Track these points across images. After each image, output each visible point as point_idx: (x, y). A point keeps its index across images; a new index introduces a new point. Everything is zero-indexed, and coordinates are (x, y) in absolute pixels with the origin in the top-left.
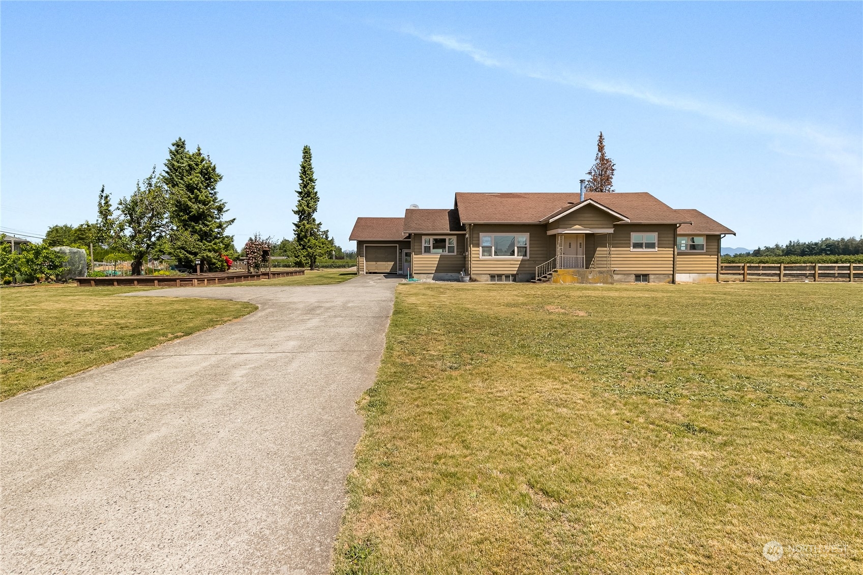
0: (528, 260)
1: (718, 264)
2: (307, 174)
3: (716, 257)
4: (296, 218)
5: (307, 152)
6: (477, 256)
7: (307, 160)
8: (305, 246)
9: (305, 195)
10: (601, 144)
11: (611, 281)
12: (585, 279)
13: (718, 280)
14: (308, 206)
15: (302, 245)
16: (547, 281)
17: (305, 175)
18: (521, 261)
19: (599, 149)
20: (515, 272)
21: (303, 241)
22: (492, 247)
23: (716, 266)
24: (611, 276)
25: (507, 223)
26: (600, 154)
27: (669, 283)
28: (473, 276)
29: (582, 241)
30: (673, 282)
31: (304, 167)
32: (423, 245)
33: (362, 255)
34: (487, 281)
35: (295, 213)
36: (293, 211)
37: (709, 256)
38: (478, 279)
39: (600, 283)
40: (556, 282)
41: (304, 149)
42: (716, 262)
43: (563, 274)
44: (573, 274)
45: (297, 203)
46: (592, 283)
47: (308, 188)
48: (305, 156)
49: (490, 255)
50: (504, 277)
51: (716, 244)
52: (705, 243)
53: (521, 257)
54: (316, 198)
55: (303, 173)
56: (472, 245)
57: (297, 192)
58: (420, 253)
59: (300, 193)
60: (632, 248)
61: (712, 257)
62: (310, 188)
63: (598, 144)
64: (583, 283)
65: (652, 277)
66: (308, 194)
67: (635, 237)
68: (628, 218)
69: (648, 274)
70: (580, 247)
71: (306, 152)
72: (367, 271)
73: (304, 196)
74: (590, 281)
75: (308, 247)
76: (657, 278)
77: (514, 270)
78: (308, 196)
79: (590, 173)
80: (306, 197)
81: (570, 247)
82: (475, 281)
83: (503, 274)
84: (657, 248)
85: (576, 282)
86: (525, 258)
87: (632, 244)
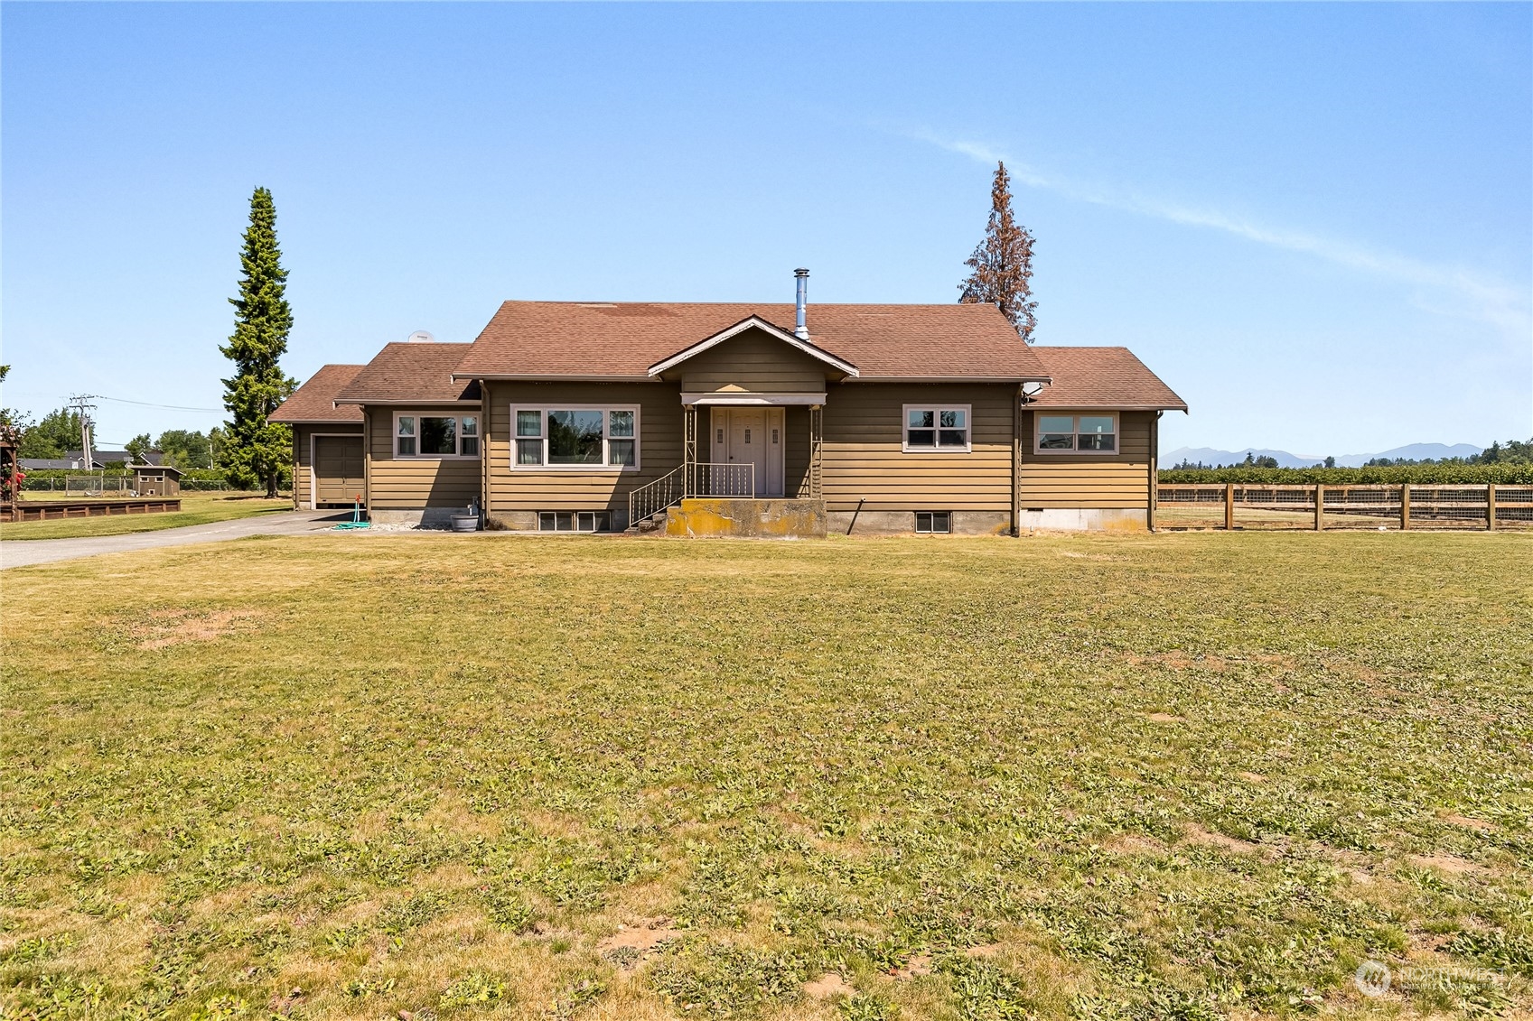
0: (638, 475)
1: (1150, 486)
2: (261, 259)
3: (1146, 466)
4: (231, 369)
5: (262, 208)
6: (504, 462)
7: (261, 223)
8: (251, 437)
9: (255, 310)
10: (1001, 191)
11: (818, 528)
12: (752, 525)
13: (1150, 527)
14: (259, 339)
15: (242, 434)
16: (653, 529)
17: (255, 261)
18: (620, 477)
19: (995, 204)
20: (604, 506)
21: (246, 424)
22: (541, 440)
23: (1146, 489)
24: (820, 516)
25: (585, 379)
26: (998, 215)
27: (1002, 533)
28: (491, 516)
29: (780, 425)
30: (1014, 531)
31: (252, 242)
32: (396, 434)
33: (303, 460)
34: (530, 528)
35: (227, 355)
36: (221, 349)
37: (1127, 466)
38: (506, 522)
39: (791, 534)
40: (674, 532)
41: (255, 197)
42: (1146, 481)
43: (695, 511)
44: (719, 510)
45: (233, 331)
46: (770, 535)
47: (262, 293)
48: (256, 214)
49: (540, 462)
50: (576, 520)
51: (1146, 434)
52: (1116, 432)
53: (619, 468)
54: (284, 320)
55: (249, 258)
56: (488, 436)
57: (235, 302)
58: (389, 456)
59: (242, 305)
60: (905, 443)
61: (1135, 466)
62: (266, 294)
63: (993, 192)
64: (746, 535)
65: (958, 519)
66: (262, 309)
67: (912, 414)
68: (853, 366)
69: (950, 511)
70: (775, 442)
71: (259, 203)
72: (321, 501)
73: (251, 313)
74: (766, 530)
75: (257, 440)
76: (972, 520)
77: (601, 499)
78: (262, 313)
79: (973, 262)
80: (257, 316)
81: (747, 442)
82: (500, 527)
83: (576, 511)
84: (969, 444)
85: (728, 531)
86: (630, 469)
87: (906, 435)
